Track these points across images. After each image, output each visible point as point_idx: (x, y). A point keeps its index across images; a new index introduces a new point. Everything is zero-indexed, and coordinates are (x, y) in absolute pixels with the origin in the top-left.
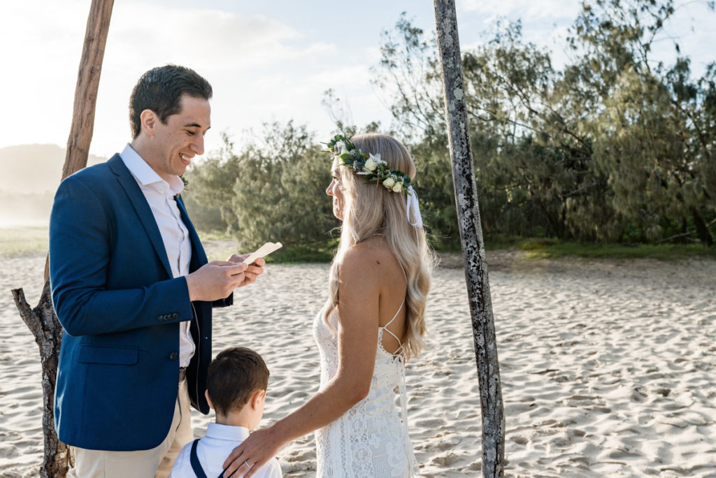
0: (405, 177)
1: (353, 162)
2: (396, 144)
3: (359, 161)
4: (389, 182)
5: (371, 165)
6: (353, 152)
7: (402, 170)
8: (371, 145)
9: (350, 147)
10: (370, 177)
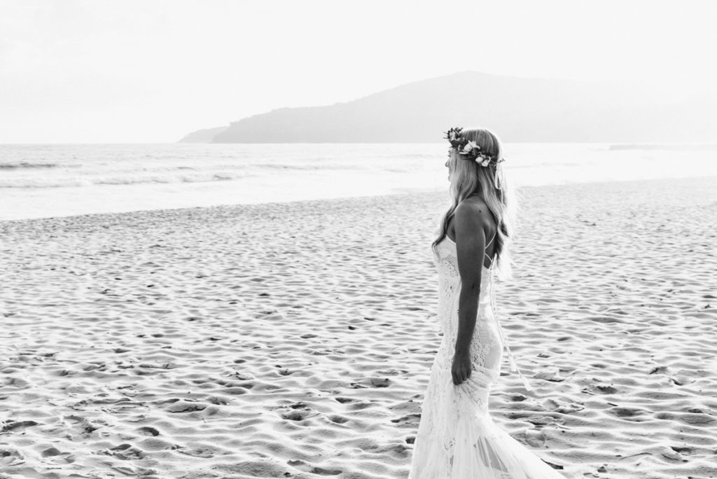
0: (493, 157)
1: (458, 146)
2: (490, 137)
3: (462, 145)
4: (479, 160)
5: (468, 148)
6: (459, 139)
7: (491, 152)
8: (472, 136)
9: (457, 137)
10: (466, 155)
